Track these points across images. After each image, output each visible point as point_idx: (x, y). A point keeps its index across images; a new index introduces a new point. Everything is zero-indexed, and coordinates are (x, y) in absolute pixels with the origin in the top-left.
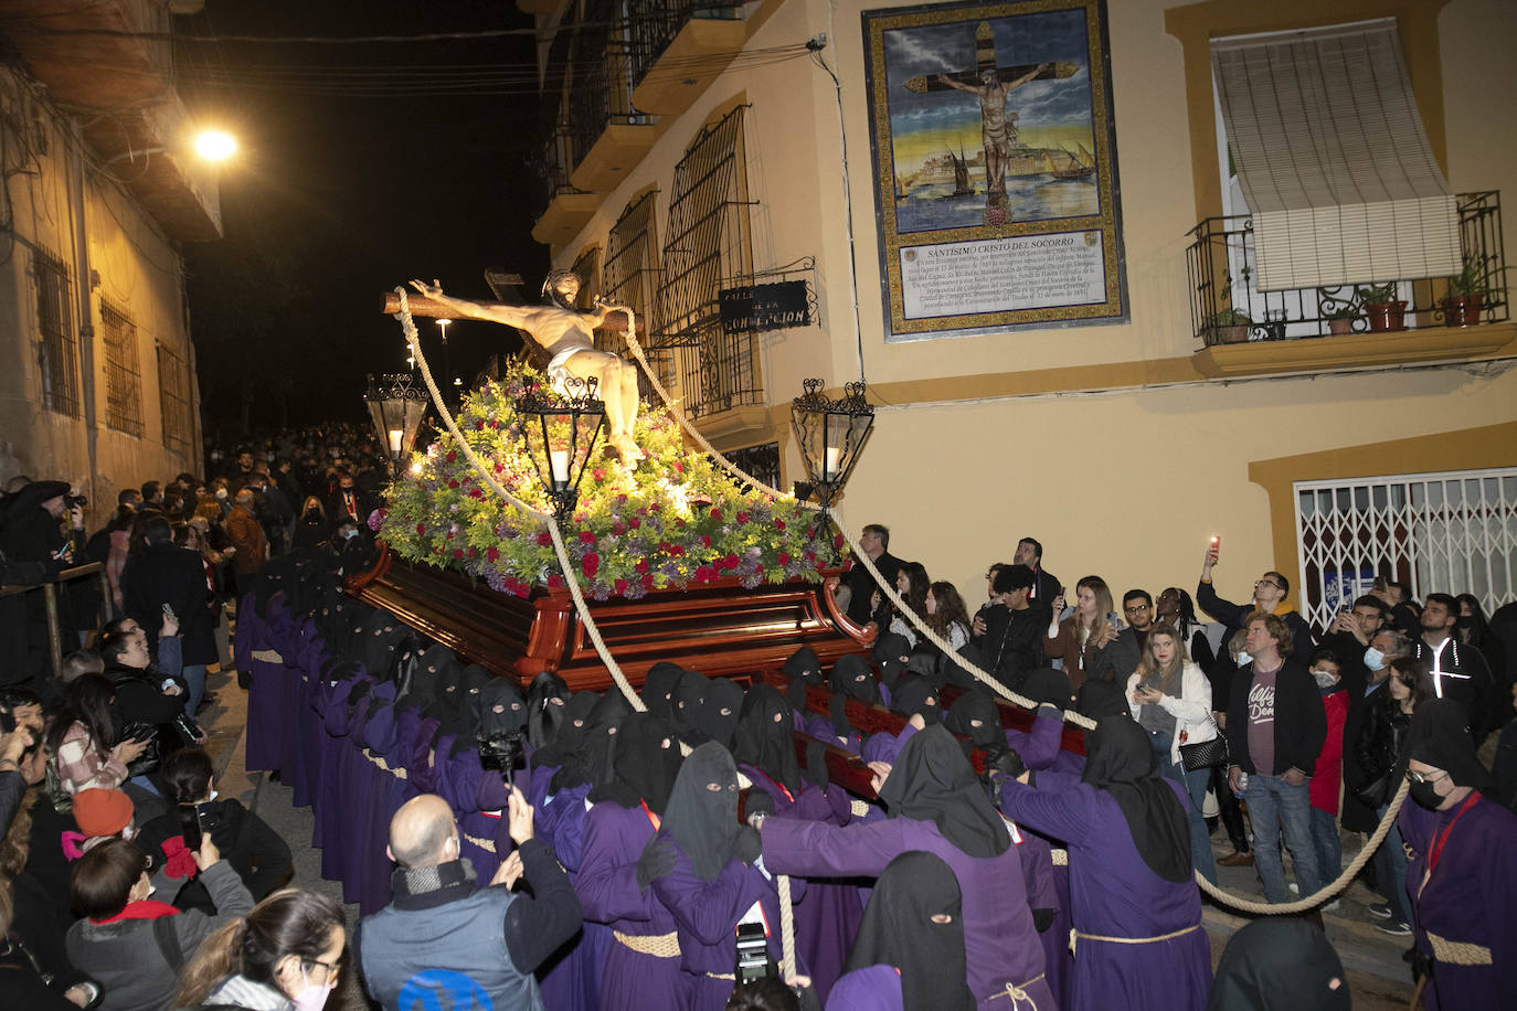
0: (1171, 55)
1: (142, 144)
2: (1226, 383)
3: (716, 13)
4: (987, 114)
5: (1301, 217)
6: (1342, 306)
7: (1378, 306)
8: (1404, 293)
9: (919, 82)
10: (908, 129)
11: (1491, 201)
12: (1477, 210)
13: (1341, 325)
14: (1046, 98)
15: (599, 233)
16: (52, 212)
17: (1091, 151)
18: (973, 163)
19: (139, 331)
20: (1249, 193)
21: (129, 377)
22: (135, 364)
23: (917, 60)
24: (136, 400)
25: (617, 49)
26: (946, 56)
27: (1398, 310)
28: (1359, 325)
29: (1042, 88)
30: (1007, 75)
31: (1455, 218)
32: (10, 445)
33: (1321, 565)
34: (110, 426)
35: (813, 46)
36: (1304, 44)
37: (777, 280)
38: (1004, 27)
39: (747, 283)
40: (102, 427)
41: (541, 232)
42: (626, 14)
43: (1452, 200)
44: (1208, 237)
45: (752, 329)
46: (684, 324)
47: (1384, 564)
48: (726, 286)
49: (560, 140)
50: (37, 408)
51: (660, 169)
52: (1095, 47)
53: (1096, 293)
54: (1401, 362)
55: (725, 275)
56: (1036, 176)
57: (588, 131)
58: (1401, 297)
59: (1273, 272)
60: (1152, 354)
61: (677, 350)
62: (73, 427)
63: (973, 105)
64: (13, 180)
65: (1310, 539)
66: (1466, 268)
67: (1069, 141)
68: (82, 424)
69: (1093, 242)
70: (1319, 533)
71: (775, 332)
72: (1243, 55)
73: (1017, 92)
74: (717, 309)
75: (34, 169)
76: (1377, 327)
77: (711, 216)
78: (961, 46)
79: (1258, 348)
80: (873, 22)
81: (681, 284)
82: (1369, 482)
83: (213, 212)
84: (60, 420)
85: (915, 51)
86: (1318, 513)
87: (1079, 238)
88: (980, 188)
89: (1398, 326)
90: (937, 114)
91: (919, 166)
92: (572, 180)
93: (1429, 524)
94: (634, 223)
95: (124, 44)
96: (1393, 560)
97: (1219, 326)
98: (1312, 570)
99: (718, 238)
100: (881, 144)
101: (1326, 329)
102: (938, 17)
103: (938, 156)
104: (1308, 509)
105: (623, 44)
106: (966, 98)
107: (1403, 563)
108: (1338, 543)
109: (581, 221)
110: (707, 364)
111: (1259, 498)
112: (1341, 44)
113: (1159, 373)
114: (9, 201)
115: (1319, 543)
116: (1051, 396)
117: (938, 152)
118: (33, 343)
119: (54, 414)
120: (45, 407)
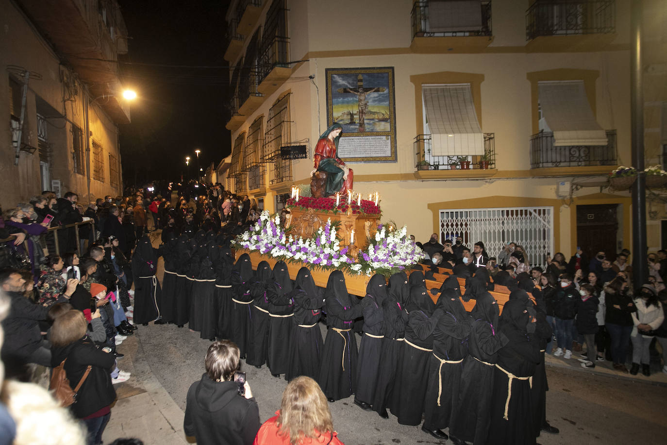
0: (412, 87)
1: (106, 93)
2: (423, 181)
3: (283, 65)
4: (360, 101)
5: (444, 136)
6: (454, 162)
7: (463, 162)
8: (470, 159)
9: (341, 90)
10: (338, 103)
11: (492, 136)
12: (489, 138)
13: (453, 167)
14: (377, 97)
15: (246, 128)
16: (79, 113)
17: (389, 113)
18: (355, 114)
19: (104, 150)
20: (431, 128)
21: (100, 164)
22: (102, 160)
23: (341, 84)
24: (102, 170)
25: (253, 73)
26: (349, 83)
27: (468, 163)
28: (458, 167)
29: (376, 94)
30: (366, 90)
31: (483, 140)
32: (64, 183)
33: (445, 233)
34: (94, 179)
35: (311, 77)
36: (446, 89)
37: (298, 145)
38: (365, 76)
39: (289, 145)
40: (92, 179)
41: (228, 126)
42: (256, 64)
43: (483, 134)
44: (419, 140)
45: (290, 159)
46: (270, 156)
47: (462, 233)
48: (283, 146)
49: (235, 99)
50: (72, 172)
51: (265, 110)
52: (391, 85)
53: (388, 154)
54: (468, 178)
55: (283, 142)
56: (373, 119)
57: (243, 98)
58: (469, 160)
59: (436, 151)
60: (403, 172)
61: (268, 164)
62: (83, 179)
63: (356, 98)
64: (66, 103)
65: (443, 225)
66: (485, 153)
67: (382, 110)
68: (86, 177)
69: (388, 139)
70: (445, 224)
71: (297, 160)
72: (431, 90)
73: (369, 95)
74: (280, 152)
75: (74, 99)
76: (463, 168)
77: (279, 125)
78: (353, 80)
79: (431, 172)
80: (329, 72)
81: (270, 144)
82: (459, 210)
83: (128, 115)
84: (79, 176)
85: (340, 81)
86: (445, 219)
87: (384, 138)
88: (357, 122)
89: (468, 168)
90: (346, 99)
91: (340, 114)
92: (238, 112)
93: (473, 222)
94: (257, 125)
95: (103, 63)
96: (464, 232)
97: (421, 165)
98: (443, 234)
99: (281, 131)
100: (329, 107)
101: (450, 168)
102: (347, 72)
103: (346, 112)
104: (443, 217)
105: (255, 72)
106: (354, 96)
107: (466, 233)
108: (450, 227)
109: (240, 124)
110: (276, 168)
111: (429, 214)
112: (456, 89)
113: (405, 177)
114: (65, 109)
115: (445, 227)
116: (375, 182)
117: (346, 111)
118: (71, 153)
119: (77, 174)
120: (75, 172)
